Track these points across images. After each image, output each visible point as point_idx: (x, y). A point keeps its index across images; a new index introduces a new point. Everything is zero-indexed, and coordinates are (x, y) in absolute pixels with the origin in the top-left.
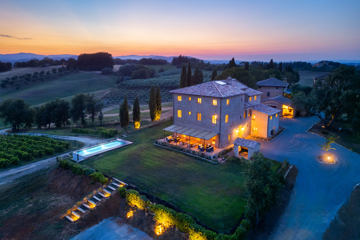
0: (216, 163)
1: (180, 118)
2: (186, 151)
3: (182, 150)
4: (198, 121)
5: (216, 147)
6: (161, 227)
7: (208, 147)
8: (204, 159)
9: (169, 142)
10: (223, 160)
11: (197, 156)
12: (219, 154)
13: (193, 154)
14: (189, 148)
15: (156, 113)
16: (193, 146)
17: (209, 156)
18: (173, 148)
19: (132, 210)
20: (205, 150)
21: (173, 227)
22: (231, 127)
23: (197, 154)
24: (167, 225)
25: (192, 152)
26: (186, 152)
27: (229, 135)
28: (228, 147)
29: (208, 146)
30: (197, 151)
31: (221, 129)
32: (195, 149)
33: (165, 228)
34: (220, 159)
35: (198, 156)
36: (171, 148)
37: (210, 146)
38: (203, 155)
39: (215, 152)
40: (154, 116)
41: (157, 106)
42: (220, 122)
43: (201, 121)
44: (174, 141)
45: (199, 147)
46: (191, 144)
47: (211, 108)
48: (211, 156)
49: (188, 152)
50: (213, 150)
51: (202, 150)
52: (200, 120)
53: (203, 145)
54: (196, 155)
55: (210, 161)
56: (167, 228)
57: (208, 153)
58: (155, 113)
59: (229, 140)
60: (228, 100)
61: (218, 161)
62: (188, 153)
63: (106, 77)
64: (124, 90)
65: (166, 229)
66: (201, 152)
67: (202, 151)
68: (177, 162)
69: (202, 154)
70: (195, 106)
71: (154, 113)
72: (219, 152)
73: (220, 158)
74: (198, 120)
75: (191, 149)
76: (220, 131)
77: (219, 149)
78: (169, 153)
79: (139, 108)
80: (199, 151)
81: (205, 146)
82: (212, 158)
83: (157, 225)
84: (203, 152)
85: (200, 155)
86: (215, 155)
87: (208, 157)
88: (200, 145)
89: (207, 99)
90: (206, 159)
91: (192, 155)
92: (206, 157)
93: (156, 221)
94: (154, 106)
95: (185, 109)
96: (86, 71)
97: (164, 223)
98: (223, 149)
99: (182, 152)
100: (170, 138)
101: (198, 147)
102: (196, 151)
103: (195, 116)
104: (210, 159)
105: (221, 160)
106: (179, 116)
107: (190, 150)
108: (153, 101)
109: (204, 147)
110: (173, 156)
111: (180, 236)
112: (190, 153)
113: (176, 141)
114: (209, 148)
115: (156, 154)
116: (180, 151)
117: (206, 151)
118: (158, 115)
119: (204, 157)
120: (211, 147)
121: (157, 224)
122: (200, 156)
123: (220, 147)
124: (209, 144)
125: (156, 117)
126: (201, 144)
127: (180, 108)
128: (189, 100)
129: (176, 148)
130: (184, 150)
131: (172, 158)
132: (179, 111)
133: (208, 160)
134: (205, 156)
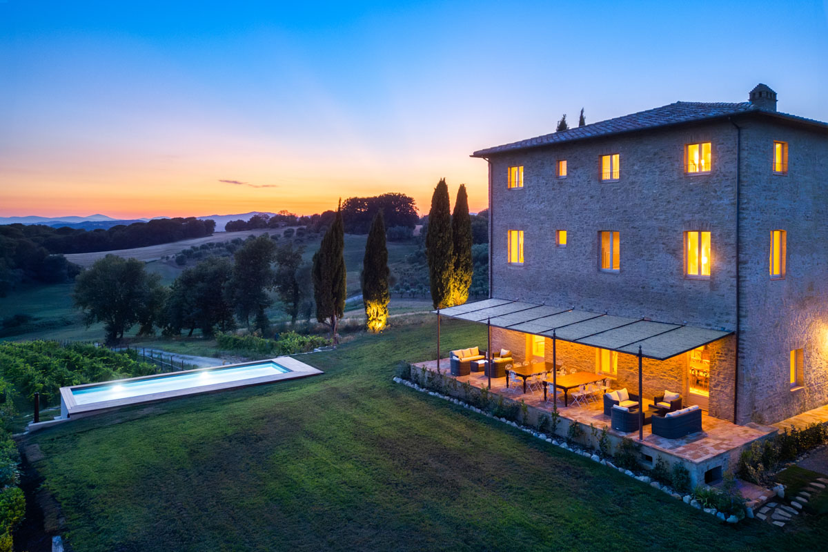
0: (732, 519)
1: (518, 266)
2: (536, 423)
3: (514, 412)
4: (605, 273)
5: (715, 414)
7: (665, 411)
8: (642, 478)
9: (459, 374)
10: (776, 499)
11: (595, 457)
12: (744, 457)
13: (569, 443)
14: (549, 409)
15: (452, 280)
16: (572, 399)
17: (672, 461)
18: (470, 404)
20: (646, 422)
22: (802, 303)
23: (597, 447)
25: (564, 430)
26: (534, 428)
27: (792, 353)
28: (792, 419)
29: (668, 405)
30: (599, 427)
31: (742, 303)
32: (590, 417)
34: (755, 495)
35: (604, 454)
36: (459, 399)
37: (676, 405)
38: (632, 457)
39: (712, 442)
40: (442, 289)
41: (454, 254)
42: (738, 263)
43: (621, 271)
44: (483, 373)
45: (609, 402)
46: (566, 385)
47: (676, 192)
48: (687, 466)
49: (542, 430)
50: (700, 429)
51: (630, 421)
52: (617, 268)
53: (632, 397)
54: (591, 449)
55: (687, 498)
57: (665, 445)
58: (448, 280)
59: (792, 381)
60: (778, 146)
61: (745, 508)
62: (542, 436)
63: (395, 247)
64: (423, 266)
66: (623, 434)
67: (626, 432)
68: (464, 482)
69: (629, 446)
70: (587, 198)
71: (444, 277)
72: (738, 443)
73: (755, 483)
74: (607, 266)
75: (563, 412)
76: (739, 316)
77: (738, 429)
78: (439, 426)
79: (385, 255)
80: (609, 424)
81: (646, 403)
82: (696, 477)
84: (635, 437)
85: (613, 452)
86: (719, 463)
87: (670, 469)
88: (614, 395)
90: (655, 484)
91: (564, 445)
92: (652, 467)
94: (443, 254)
95: (542, 223)
96: (354, 233)
98: (765, 432)
99: (514, 424)
100: (468, 354)
101: (601, 404)
102: (592, 426)
103: (589, 249)
104: (685, 487)
105: (764, 504)
106: (514, 260)
107: (556, 415)
108: (441, 235)
109: (640, 406)
110: (452, 443)
112: (555, 437)
113: (493, 370)
114: (671, 414)
115: (377, 423)
116: (503, 420)
117: (654, 431)
118: (458, 289)
119: (638, 470)
120: (683, 411)
122: (616, 459)
123: (741, 416)
124: (670, 394)
125: (448, 292)
126: (624, 392)
127: (519, 221)
128: (558, 177)
129: (485, 399)
130: (521, 414)
131: (444, 455)
132: (514, 233)
133: (665, 489)
134: (649, 459)
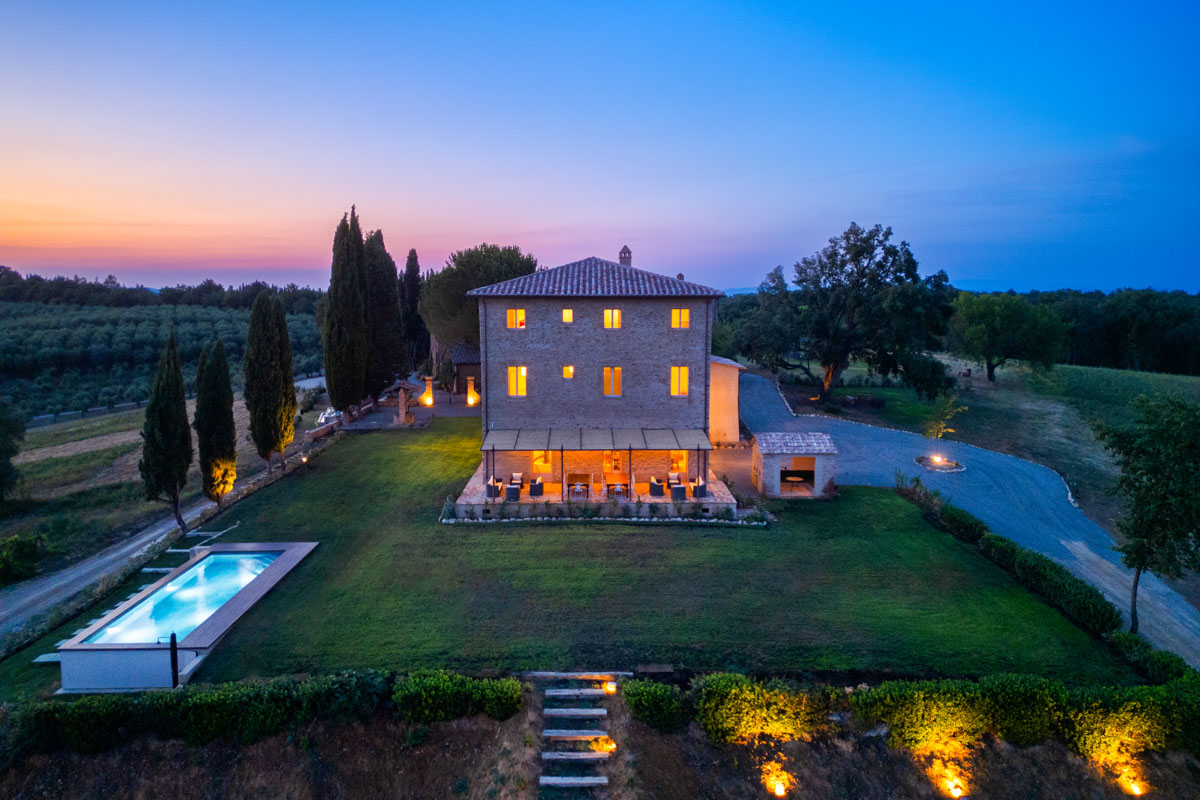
0: (765, 523)
1: (519, 398)
3: (596, 513)
4: (608, 399)
6: (946, 766)
11: (680, 520)
13: (656, 517)
19: (769, 759)
21: (983, 745)
23: (673, 513)
24: (956, 748)
25: (646, 511)
33: (957, 762)
42: (706, 386)
43: (621, 397)
47: (665, 341)
52: (617, 394)
55: (740, 522)
56: (966, 759)
57: (709, 500)
62: (634, 519)
65: (966, 764)
66: (686, 502)
70: (593, 342)
73: (745, 508)
74: (608, 392)
76: (705, 418)
77: (711, 485)
83: (924, 767)
89: (648, 308)
91: (655, 520)
93: (905, 753)
95: (546, 360)
97: (939, 747)
103: (595, 380)
106: (515, 393)
107: (638, 503)
111: (1034, 763)
112: (641, 517)
121: (919, 761)
127: (521, 358)
128: (562, 323)
129: (570, 510)
130: (606, 511)
132: (514, 369)
